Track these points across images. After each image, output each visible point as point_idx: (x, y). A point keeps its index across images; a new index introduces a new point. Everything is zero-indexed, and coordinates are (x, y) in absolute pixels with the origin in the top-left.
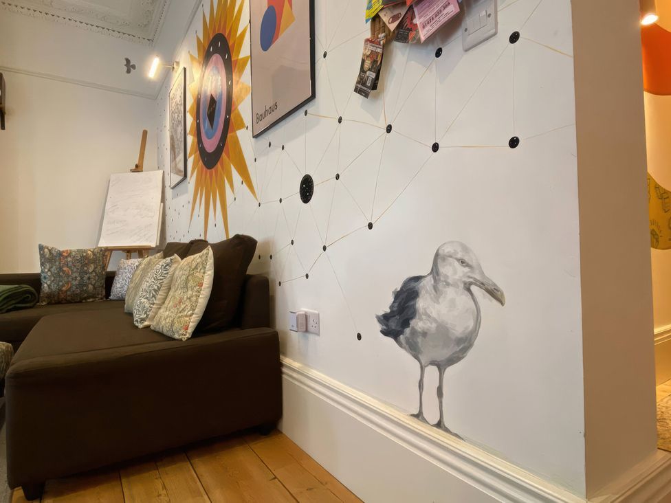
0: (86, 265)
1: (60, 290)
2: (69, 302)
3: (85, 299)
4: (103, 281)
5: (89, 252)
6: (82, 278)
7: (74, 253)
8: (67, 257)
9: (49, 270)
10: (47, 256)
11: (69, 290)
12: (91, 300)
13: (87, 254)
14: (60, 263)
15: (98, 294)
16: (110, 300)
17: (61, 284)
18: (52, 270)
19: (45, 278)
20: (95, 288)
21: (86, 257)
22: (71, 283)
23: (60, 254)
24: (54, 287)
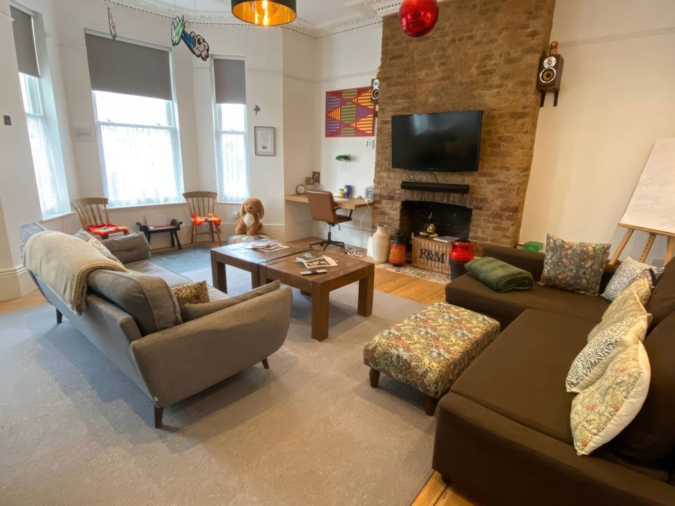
0: (584, 260)
1: (556, 277)
2: (563, 290)
3: (578, 290)
4: (599, 278)
5: (590, 248)
6: (577, 272)
7: (575, 247)
8: (567, 249)
9: (551, 258)
10: (552, 245)
11: (564, 279)
12: (583, 292)
13: (587, 250)
14: (561, 254)
15: (591, 289)
16: (603, 298)
17: (558, 272)
18: (553, 258)
19: (546, 263)
20: (588, 283)
21: (585, 253)
22: (567, 274)
23: (562, 246)
24: (552, 273)
